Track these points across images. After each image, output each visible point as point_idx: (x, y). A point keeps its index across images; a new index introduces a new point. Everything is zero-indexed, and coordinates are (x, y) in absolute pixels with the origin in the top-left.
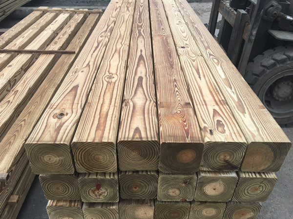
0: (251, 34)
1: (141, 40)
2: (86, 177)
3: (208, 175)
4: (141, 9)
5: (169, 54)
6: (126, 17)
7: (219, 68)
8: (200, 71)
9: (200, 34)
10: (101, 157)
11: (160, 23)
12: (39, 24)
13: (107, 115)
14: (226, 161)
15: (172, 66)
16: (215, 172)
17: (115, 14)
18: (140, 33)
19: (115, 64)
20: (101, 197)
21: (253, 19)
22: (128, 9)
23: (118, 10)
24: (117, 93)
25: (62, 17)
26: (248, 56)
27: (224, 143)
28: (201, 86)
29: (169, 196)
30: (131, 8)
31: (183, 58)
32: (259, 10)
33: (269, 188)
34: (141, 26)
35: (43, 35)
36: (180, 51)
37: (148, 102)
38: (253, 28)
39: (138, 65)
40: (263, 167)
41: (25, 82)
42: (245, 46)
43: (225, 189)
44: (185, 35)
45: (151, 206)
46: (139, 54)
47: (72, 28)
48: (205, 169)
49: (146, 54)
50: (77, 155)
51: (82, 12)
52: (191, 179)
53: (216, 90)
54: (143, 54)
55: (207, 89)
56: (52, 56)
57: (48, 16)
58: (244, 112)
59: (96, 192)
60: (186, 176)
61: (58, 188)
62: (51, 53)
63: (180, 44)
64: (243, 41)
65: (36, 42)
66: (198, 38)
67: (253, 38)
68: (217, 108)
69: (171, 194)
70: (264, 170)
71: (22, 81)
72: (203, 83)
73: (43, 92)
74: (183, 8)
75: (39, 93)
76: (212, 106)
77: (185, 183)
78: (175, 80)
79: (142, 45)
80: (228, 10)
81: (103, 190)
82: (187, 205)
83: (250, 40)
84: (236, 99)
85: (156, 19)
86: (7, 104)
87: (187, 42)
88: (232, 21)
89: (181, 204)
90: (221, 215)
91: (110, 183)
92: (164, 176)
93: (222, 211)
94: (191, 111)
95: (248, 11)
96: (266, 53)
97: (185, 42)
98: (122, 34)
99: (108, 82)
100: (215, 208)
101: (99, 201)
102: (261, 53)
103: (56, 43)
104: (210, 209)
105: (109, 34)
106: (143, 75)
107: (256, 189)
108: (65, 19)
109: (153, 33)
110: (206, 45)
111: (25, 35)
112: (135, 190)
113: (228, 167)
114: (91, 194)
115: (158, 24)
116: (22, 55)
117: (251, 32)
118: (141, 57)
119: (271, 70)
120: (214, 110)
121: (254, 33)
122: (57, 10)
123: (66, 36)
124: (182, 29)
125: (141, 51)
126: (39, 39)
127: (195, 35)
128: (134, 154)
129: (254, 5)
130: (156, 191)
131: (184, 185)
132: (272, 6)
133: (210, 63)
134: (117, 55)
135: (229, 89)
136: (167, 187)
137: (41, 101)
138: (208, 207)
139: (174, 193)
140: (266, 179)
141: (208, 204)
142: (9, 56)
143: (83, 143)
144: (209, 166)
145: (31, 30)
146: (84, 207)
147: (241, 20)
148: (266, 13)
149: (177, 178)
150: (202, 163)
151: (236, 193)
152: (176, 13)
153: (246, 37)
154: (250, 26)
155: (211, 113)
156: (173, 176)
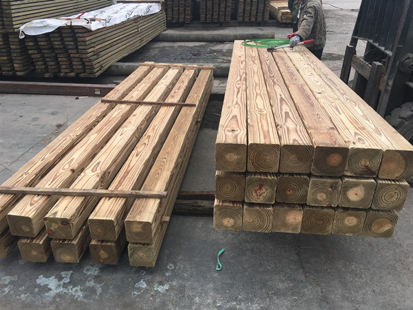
0: (387, 84)
1: (276, 87)
2: (253, 176)
3: (351, 180)
4: (268, 62)
5: (308, 98)
6: (256, 69)
7: (356, 108)
8: (340, 109)
9: (334, 84)
10: (268, 158)
11: (292, 74)
12: (150, 78)
13: (269, 132)
14: (366, 167)
15: (312, 105)
16: (356, 177)
17: (242, 66)
18: (273, 81)
19: (260, 103)
20: (261, 197)
21: (388, 70)
22: (254, 62)
23: (244, 63)
24: (271, 120)
25: (172, 73)
26: (385, 106)
27: (365, 149)
28: (342, 119)
29: (316, 200)
30: (257, 62)
31: (322, 101)
32: (395, 61)
33: (404, 195)
34: (273, 77)
35: (157, 90)
36: (318, 96)
37: (298, 127)
38: (388, 78)
39: (281, 104)
40: (397, 175)
41: (154, 129)
42: (381, 96)
43: (365, 195)
44: (319, 84)
45: (300, 210)
46: (279, 97)
47: (186, 84)
48: (349, 174)
49: (286, 96)
50: (251, 156)
51: (193, 68)
52: (336, 183)
53: (354, 122)
54: (283, 97)
55: (347, 121)
56: (173, 109)
57: (157, 72)
58: (380, 134)
59: (258, 192)
60: (333, 180)
61: (227, 188)
62: (171, 105)
63: (316, 90)
64: (380, 92)
65: (153, 95)
66: (333, 87)
67: (390, 88)
68: (357, 131)
69: (319, 198)
70: (397, 177)
71: (151, 128)
72: (343, 117)
73: (175, 137)
74: (312, 62)
75: (171, 138)
76: (353, 130)
77: (331, 187)
78: (318, 114)
79: (279, 91)
80: (362, 63)
81: (264, 190)
82: (331, 211)
83: (386, 90)
84: (374, 128)
85: (286, 71)
86: (143, 146)
87: (323, 89)
88: (366, 74)
89: (326, 210)
90: (362, 225)
91: (271, 184)
92: (314, 179)
93: (363, 221)
94: (336, 132)
95: (384, 63)
96: (404, 106)
97: (321, 90)
98: (258, 82)
99: (260, 114)
100: (357, 216)
101: (259, 201)
102: (399, 106)
103: (173, 97)
104: (352, 218)
105: (244, 82)
106: (288, 111)
107: (392, 197)
108: (175, 74)
109: (286, 82)
110: (342, 92)
111: (140, 89)
112: (289, 193)
113: (368, 173)
114: (254, 194)
115: (291, 76)
116: (143, 106)
117: (387, 83)
118: (282, 99)
119: (409, 122)
120: (355, 133)
121: (391, 83)
122: (165, 66)
123: (182, 91)
124: (315, 79)
125: (280, 95)
126: (155, 93)
127: (330, 84)
128: (293, 157)
129: (390, 57)
130: (307, 195)
131: (330, 189)
132: (409, 58)
133: (348, 105)
134: (259, 97)
135: (367, 122)
136: (316, 191)
137: (175, 145)
138: (350, 215)
139: (321, 197)
140: (400, 185)
141: (350, 212)
142: (129, 107)
143: (257, 144)
144: (352, 172)
145: (144, 85)
146: (245, 207)
147: (377, 71)
148: (402, 64)
149: (326, 183)
150: (346, 168)
151: (374, 200)
152: (306, 66)
153: (382, 88)
154: (386, 77)
155: (353, 134)
156: (322, 180)
